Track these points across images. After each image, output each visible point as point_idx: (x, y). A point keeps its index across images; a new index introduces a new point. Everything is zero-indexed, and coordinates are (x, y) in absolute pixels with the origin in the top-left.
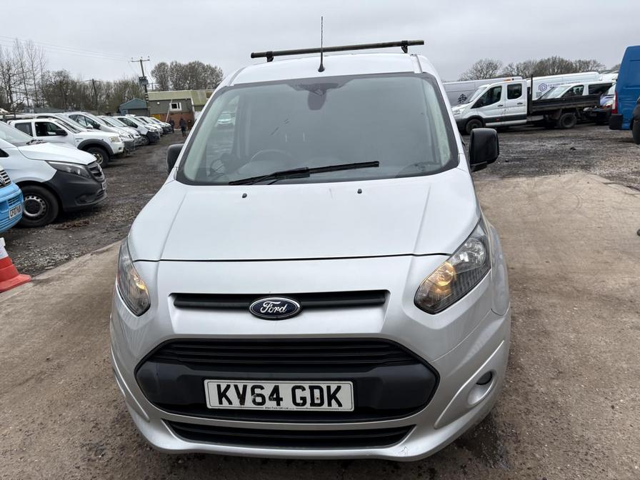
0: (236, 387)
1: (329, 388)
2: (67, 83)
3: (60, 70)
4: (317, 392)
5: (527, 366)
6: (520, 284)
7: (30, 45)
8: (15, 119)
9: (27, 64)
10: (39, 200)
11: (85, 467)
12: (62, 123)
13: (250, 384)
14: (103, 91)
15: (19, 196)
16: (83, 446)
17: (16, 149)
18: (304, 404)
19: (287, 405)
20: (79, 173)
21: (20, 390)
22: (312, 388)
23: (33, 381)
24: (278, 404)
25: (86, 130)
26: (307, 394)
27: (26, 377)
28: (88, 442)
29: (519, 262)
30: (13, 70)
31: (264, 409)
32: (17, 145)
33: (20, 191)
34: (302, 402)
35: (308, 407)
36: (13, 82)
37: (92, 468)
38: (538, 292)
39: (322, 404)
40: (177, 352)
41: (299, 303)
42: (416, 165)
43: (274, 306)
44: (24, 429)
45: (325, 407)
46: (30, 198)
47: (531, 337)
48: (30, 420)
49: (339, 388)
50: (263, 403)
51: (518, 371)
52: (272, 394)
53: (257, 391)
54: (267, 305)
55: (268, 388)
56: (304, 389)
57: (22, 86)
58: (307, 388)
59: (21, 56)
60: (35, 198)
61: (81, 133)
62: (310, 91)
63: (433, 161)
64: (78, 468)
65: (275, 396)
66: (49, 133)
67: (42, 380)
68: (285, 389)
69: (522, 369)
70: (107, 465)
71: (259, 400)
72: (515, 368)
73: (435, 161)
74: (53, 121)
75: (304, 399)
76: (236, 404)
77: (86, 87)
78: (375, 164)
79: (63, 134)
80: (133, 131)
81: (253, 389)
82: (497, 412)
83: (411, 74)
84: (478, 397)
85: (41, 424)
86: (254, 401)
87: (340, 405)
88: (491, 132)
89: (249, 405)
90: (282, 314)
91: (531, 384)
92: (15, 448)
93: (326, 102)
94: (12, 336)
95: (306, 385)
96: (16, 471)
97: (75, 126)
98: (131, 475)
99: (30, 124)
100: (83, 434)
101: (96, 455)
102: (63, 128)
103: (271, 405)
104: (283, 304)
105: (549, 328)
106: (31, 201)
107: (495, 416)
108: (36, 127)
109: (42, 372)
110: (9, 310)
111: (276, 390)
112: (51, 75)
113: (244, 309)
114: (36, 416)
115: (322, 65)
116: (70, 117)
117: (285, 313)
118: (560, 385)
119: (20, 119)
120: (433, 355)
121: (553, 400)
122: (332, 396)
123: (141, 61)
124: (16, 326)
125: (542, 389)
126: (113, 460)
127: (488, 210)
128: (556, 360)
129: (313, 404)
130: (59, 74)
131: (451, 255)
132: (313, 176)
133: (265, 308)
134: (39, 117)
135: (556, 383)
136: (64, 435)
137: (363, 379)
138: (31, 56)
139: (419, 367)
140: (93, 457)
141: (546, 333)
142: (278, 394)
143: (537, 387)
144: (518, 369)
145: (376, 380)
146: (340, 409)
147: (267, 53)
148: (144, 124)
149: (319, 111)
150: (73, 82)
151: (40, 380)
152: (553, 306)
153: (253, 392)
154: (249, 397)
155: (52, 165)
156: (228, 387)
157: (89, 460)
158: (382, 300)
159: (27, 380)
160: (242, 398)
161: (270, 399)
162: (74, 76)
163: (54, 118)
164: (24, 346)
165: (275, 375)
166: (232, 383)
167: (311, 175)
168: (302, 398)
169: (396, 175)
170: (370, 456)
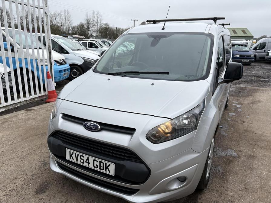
0: (75, 154)
1: (106, 164)
2: (108, 28)
3: (106, 23)
4: (102, 164)
5: (231, 181)
6: (255, 142)
7: (98, 13)
8: (82, 40)
9: (96, 20)
10: (77, 71)
11: (37, 169)
12: (97, 43)
13: (80, 154)
14: (120, 32)
15: (68, 69)
16: (42, 162)
17: (72, 51)
18: (97, 167)
19: (91, 166)
20: (92, 63)
21: (35, 137)
22: (100, 162)
23: (41, 135)
24: (88, 165)
25: (106, 47)
26: (98, 164)
27: (39, 133)
28: (44, 161)
29: (261, 132)
30: (91, 22)
31: (84, 165)
32: (73, 50)
33: (69, 67)
34: (96, 166)
35: (98, 169)
36: (90, 26)
37: (39, 170)
38: (262, 147)
39: (103, 169)
40: (60, 135)
41: (100, 126)
42: (186, 76)
43: (91, 125)
44: (29, 151)
45: (104, 171)
46: (74, 70)
47: (242, 168)
48: (32, 148)
49: (109, 165)
50: (83, 163)
51: (225, 182)
52: (86, 160)
53: (82, 157)
54: (89, 124)
55: (85, 157)
56: (97, 162)
57: (93, 28)
58: (98, 162)
59: (94, 17)
60: (76, 70)
61: (103, 48)
62: (154, 38)
63: (195, 75)
64: (36, 169)
65: (87, 161)
66: (93, 47)
67: (44, 135)
68: (91, 159)
69: (227, 181)
70: (44, 171)
71: (82, 161)
72: (224, 181)
73: (196, 75)
74: (94, 42)
75: (97, 165)
76: (75, 161)
77: (114, 30)
78: (168, 73)
79: (97, 47)
80: (125, 49)
81: (81, 156)
82: (201, 197)
83: (203, 34)
84: (175, 186)
85: (34, 150)
86: (81, 161)
87: (110, 172)
88: (240, 65)
89: (79, 162)
90: (93, 129)
91: (227, 189)
92: (23, 156)
93: (158, 44)
94: (44, 118)
95: (98, 160)
96: (18, 164)
97: (102, 45)
98: (49, 177)
99: (87, 43)
100: (44, 158)
101: (43, 166)
102: (97, 45)
103: (86, 164)
104: (94, 125)
105: (255, 166)
106: (74, 71)
107: (199, 199)
108: (89, 44)
109: (45, 132)
110: (48, 109)
111: (88, 159)
112: (103, 25)
113: (81, 124)
114: (34, 147)
115: (164, 27)
116: (102, 41)
117: (94, 129)
118: (241, 195)
119: (84, 40)
120: (149, 161)
121: (233, 200)
122: (107, 168)
123: (135, 21)
124: (47, 115)
125: (231, 194)
126: (47, 170)
127: (261, 103)
128: (248, 182)
129: (100, 168)
130: (106, 24)
131: (172, 119)
132: (141, 75)
133: (88, 126)
134: (91, 41)
135: (241, 193)
136: (38, 156)
137: (118, 164)
138: (97, 17)
139: (142, 165)
140: (42, 166)
141: (252, 168)
142: (88, 161)
143: (229, 192)
144: (225, 181)
145: (123, 166)
146: (109, 174)
147: (153, 20)
148: (130, 46)
149: (154, 47)
150: (110, 28)
151: (43, 135)
152: (265, 156)
153: (80, 158)
154: (79, 159)
155: (83, 59)
156: (73, 153)
157: (40, 167)
158: (133, 132)
159: (39, 134)
160: (77, 159)
161: (86, 162)
162: (111, 26)
163: (96, 41)
164: (45, 122)
165: (88, 153)
166: (74, 152)
167: (140, 75)
168: (96, 165)
169: (175, 79)
170: (119, 196)
